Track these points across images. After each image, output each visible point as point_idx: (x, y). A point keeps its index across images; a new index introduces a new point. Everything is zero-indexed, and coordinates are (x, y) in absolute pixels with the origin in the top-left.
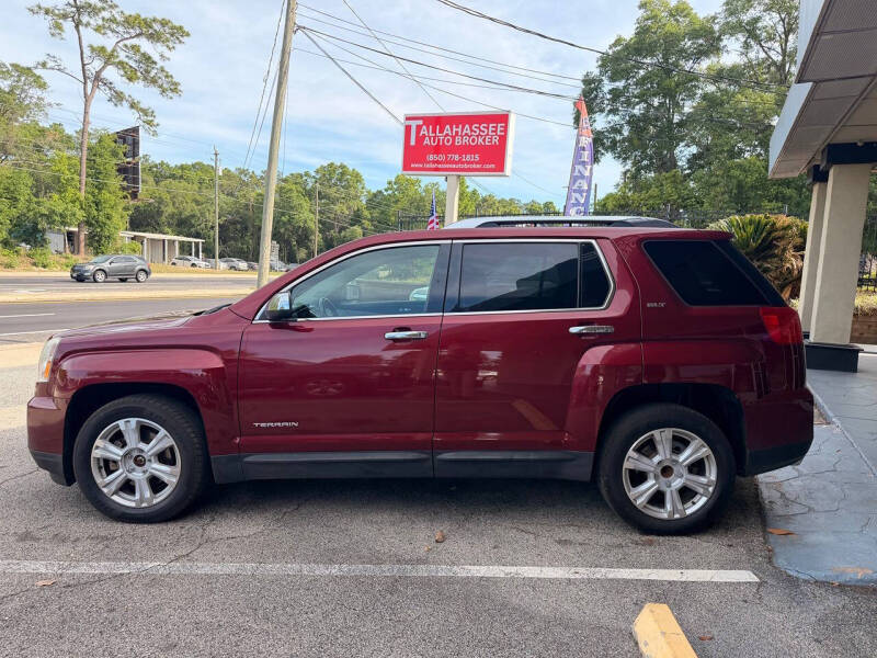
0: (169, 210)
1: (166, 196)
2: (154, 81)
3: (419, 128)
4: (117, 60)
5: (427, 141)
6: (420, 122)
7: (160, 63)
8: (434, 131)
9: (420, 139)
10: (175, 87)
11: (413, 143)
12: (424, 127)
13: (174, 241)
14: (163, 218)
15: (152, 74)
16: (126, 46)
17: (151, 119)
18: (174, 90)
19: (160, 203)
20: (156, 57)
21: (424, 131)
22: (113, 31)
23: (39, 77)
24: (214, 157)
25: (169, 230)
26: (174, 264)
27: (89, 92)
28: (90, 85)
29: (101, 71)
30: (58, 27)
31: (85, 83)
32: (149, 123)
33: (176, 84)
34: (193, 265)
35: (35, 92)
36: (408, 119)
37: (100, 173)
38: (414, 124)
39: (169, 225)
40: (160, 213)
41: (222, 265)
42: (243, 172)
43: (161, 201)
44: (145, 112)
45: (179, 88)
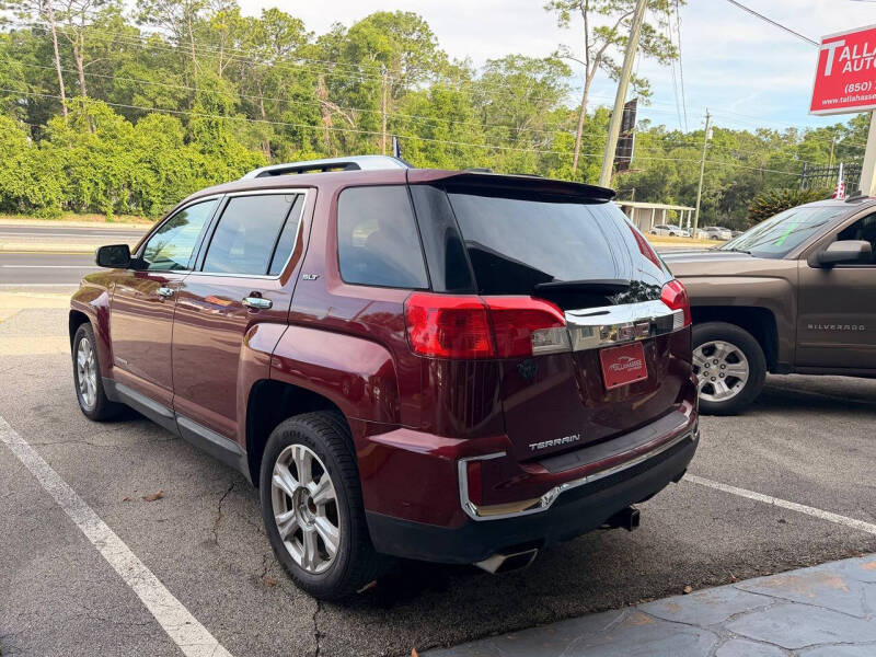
0: (674, 178)
1: (672, 167)
2: (653, 50)
3: (839, 51)
4: (616, 37)
5: (848, 68)
6: (842, 43)
7: (659, 31)
8: (860, 52)
9: (838, 65)
10: (672, 53)
11: (828, 72)
12: (847, 49)
13: (662, 210)
14: (667, 188)
15: (651, 45)
16: (627, 21)
17: (644, 89)
18: (673, 56)
19: (665, 173)
20: (655, 26)
21: (846, 54)
22: (617, 9)
23: (566, 66)
24: (705, 120)
25: (671, 199)
26: (654, 233)
27: (590, 72)
28: (591, 66)
29: (602, 51)
30: (565, 17)
31: (587, 65)
32: (644, 93)
33: (672, 49)
34: (672, 234)
35: (562, 80)
36: (825, 42)
37: (590, 148)
38: (832, 47)
39: (672, 194)
40: (664, 182)
41: (702, 234)
42: (763, 132)
43: (667, 170)
44: (640, 83)
45: (677, 52)
